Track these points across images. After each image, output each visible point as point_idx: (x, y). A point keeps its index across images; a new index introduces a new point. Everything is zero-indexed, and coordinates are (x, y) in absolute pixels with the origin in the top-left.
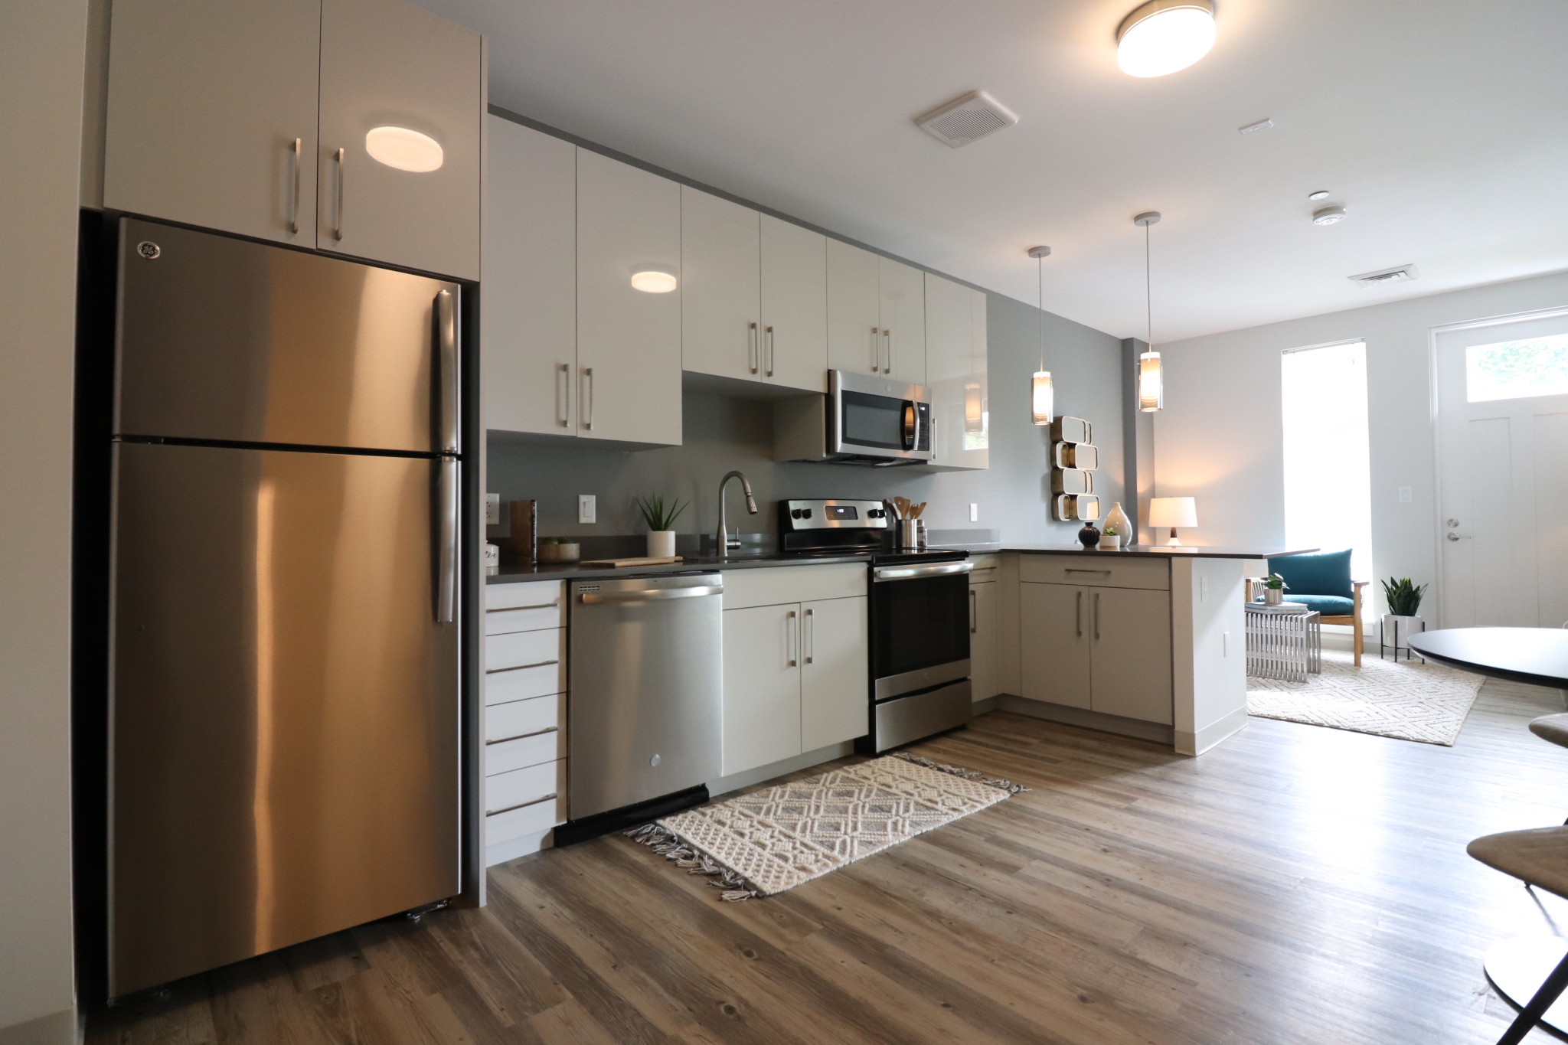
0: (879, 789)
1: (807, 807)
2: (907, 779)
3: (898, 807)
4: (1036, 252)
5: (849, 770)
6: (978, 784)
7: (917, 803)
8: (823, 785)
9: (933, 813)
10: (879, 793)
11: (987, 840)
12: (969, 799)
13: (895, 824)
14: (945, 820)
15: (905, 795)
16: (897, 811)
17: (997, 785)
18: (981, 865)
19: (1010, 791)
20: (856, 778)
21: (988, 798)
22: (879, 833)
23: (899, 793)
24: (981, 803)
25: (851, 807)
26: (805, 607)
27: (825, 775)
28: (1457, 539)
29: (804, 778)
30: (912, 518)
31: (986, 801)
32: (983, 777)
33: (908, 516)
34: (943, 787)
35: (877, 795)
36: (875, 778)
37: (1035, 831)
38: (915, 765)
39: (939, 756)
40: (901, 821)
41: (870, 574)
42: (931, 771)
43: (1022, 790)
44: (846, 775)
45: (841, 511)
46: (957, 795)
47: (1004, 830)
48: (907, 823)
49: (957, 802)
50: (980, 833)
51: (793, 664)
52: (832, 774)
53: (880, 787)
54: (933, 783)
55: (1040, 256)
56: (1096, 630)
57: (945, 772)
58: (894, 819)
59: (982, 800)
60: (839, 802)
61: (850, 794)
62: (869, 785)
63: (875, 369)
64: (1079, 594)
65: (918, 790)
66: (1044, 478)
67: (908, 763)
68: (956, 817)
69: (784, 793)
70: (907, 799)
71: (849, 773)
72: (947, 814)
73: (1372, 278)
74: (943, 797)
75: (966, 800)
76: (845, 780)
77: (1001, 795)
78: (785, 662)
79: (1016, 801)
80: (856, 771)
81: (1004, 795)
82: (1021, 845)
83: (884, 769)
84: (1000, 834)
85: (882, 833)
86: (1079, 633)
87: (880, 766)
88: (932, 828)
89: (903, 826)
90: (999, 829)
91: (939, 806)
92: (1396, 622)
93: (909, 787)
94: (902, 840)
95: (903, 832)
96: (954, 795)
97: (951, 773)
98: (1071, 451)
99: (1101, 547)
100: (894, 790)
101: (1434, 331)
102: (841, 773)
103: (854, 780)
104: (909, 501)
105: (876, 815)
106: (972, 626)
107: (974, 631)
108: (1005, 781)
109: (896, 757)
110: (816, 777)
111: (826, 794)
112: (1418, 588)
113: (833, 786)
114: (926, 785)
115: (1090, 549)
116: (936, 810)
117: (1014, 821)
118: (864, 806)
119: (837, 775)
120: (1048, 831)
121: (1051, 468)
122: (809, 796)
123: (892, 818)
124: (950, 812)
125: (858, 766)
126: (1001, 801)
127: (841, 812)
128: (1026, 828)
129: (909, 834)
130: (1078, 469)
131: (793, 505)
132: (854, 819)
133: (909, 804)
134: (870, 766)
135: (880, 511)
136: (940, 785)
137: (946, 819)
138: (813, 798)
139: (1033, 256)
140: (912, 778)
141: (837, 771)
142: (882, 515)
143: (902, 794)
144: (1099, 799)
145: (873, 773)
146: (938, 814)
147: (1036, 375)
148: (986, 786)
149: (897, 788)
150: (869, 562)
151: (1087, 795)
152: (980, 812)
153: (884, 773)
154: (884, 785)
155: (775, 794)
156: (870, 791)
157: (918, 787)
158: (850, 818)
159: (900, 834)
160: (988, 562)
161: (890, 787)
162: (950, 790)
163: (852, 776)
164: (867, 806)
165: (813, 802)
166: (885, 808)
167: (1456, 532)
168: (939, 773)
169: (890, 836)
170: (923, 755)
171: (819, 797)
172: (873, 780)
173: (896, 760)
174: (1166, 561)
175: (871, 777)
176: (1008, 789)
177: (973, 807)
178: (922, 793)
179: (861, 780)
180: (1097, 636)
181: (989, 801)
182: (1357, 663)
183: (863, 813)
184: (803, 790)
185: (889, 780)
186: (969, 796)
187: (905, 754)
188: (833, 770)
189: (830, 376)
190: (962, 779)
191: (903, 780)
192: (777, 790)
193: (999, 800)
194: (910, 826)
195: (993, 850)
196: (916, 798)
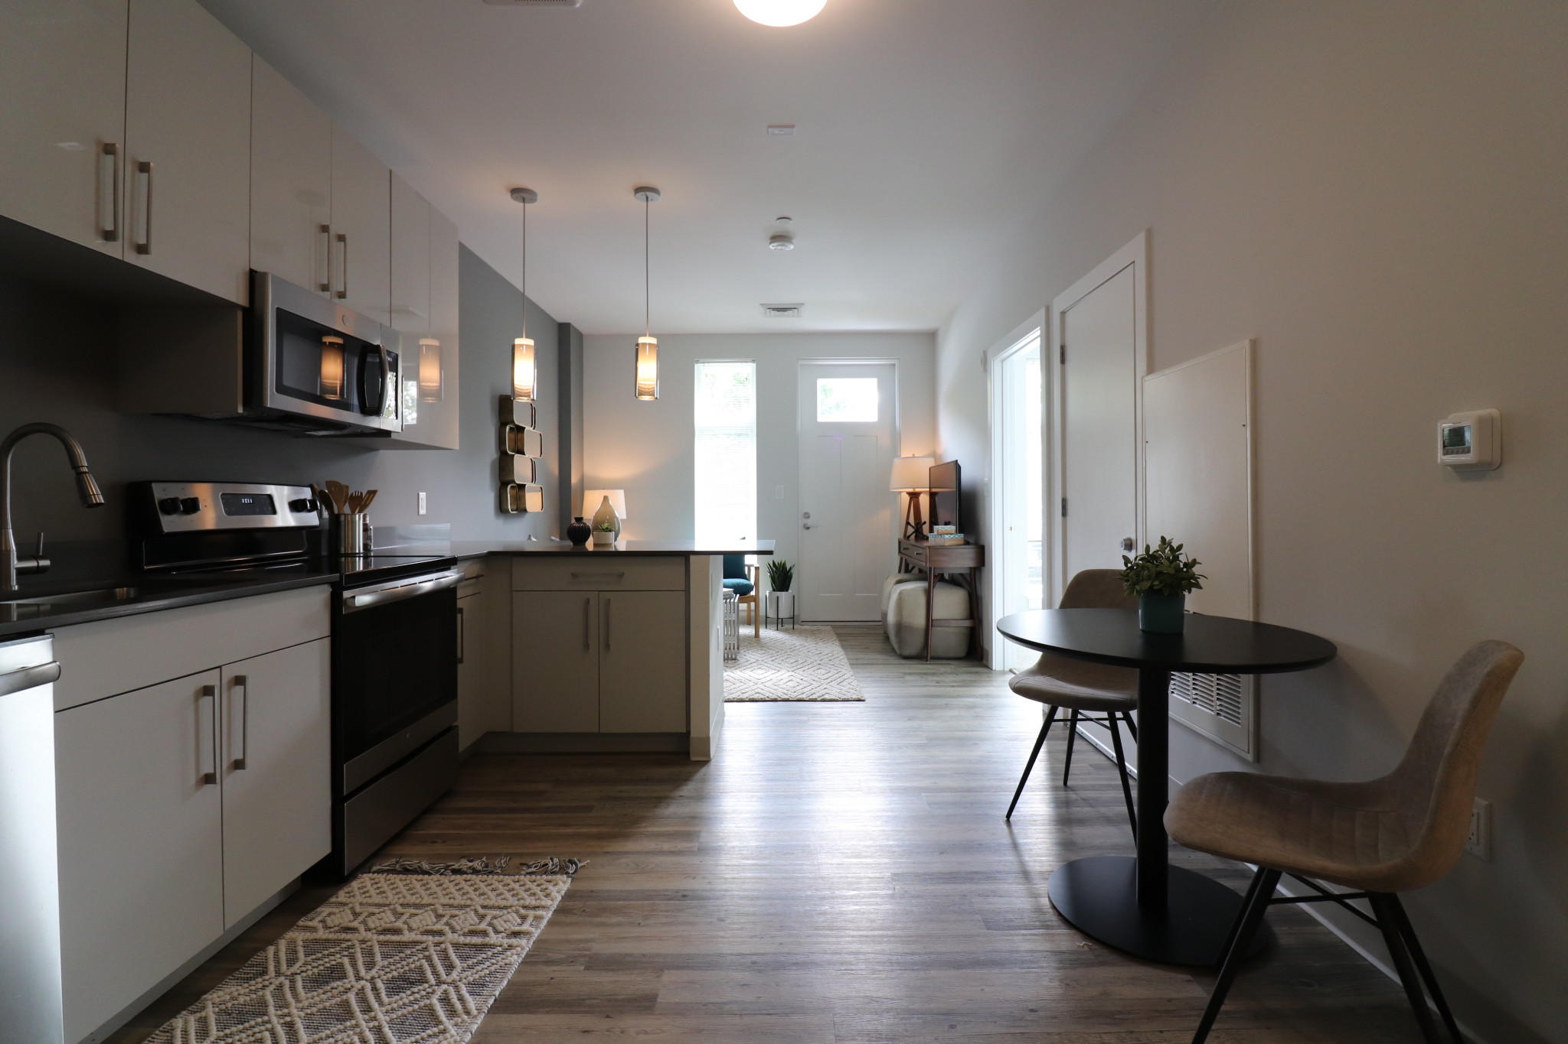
0: (381, 943)
1: (267, 1034)
2: (416, 906)
3: (432, 966)
4: (521, 193)
5: (310, 924)
6: (522, 877)
7: (457, 946)
8: (278, 973)
9: (490, 953)
10: (385, 950)
11: (587, 968)
12: (524, 907)
13: (445, 1000)
14: (515, 959)
15: (431, 938)
16: (435, 973)
17: (544, 870)
18: (608, 1017)
19: (567, 873)
20: (332, 936)
21: (547, 896)
22: (429, 1032)
23: (419, 938)
24: (544, 907)
25: (352, 997)
26: (229, 673)
27: (271, 950)
28: (808, 528)
29: (230, 972)
30: (353, 512)
31: (547, 902)
32: (518, 866)
33: (347, 509)
34: (478, 901)
35: (385, 956)
36: (364, 922)
37: (632, 924)
38: (415, 876)
39: (439, 848)
40: (451, 990)
41: (336, 603)
42: (445, 880)
43: (580, 865)
44: (308, 935)
45: (246, 501)
46: (506, 908)
47: (602, 940)
48: (464, 991)
49: (512, 922)
50: (571, 961)
51: (209, 779)
52: (283, 945)
53: (382, 938)
54: (459, 900)
55: (524, 201)
56: (607, 640)
57: (466, 873)
58: (439, 991)
59: (543, 903)
60: (324, 998)
61: (338, 973)
62: (363, 941)
63: (325, 288)
64: (588, 601)
65: (445, 920)
66: (493, 463)
67: (404, 877)
68: (525, 945)
69: (203, 1022)
70: (437, 944)
71: (314, 929)
72: (510, 947)
73: (774, 309)
74: (488, 919)
75: (523, 911)
76: (314, 947)
77: (561, 884)
78: (192, 780)
79: (585, 886)
80: (323, 921)
81: (564, 882)
82: (631, 955)
83: (370, 901)
84: (596, 948)
85: (436, 1030)
86: (587, 646)
87: (359, 898)
88: (505, 983)
89: (461, 999)
90: (587, 941)
91: (493, 938)
92: (778, 597)
93: (427, 919)
94: (474, 1028)
95: (468, 1013)
96: (500, 908)
97: (475, 872)
98: (520, 435)
99: (595, 545)
100: (407, 936)
101: (801, 362)
102: (299, 936)
103: (327, 940)
104: (347, 487)
105: (405, 997)
106: (459, 655)
107: (461, 661)
108: (552, 859)
109: (379, 872)
110: (257, 959)
111: (293, 989)
112: (790, 569)
113: (296, 968)
114: (451, 906)
115: (579, 549)
116: (492, 946)
117: (599, 920)
118: (375, 989)
119: (292, 943)
120: (646, 918)
121: (499, 454)
122: (261, 1009)
123: (434, 992)
124: (514, 941)
125: (324, 910)
126: (565, 894)
127: (340, 1019)
128: (619, 924)
129: (479, 1010)
130: (527, 456)
131: (160, 492)
132: (371, 1024)
133: (445, 951)
134: (344, 904)
135: (309, 501)
136: (471, 899)
137: (515, 957)
138: (272, 1010)
139: (516, 199)
140: (424, 902)
141: (290, 935)
142: (314, 508)
143: (425, 938)
144: (666, 846)
145: (356, 915)
146: (500, 953)
147: (518, 341)
148: (534, 877)
149: (410, 929)
150: (333, 584)
151: (651, 845)
152: (551, 923)
153: (376, 910)
154: (386, 931)
155: (185, 1032)
156: (369, 953)
157: (442, 916)
158: (363, 1023)
159: (466, 1017)
160: (473, 569)
161: (397, 931)
162: (491, 903)
163: (322, 934)
164: (380, 985)
165: (275, 1020)
166: (415, 976)
167: (809, 522)
168: (458, 878)
169: (453, 1031)
170: (412, 853)
171: (282, 1004)
172: (362, 928)
173: (381, 877)
174: (682, 560)
175: (355, 924)
176: (563, 870)
177: (537, 918)
178: (453, 922)
179: (343, 936)
180: (608, 646)
181: (552, 900)
182: (757, 635)
183: (381, 1004)
184: (242, 1000)
185: (387, 918)
186: (522, 902)
187: (386, 864)
188: (280, 936)
189: (255, 281)
190: (496, 877)
191: (413, 911)
192: (186, 1022)
193: (563, 893)
194: (472, 993)
195: (605, 981)
196: (450, 936)
